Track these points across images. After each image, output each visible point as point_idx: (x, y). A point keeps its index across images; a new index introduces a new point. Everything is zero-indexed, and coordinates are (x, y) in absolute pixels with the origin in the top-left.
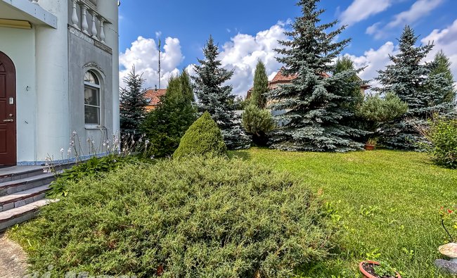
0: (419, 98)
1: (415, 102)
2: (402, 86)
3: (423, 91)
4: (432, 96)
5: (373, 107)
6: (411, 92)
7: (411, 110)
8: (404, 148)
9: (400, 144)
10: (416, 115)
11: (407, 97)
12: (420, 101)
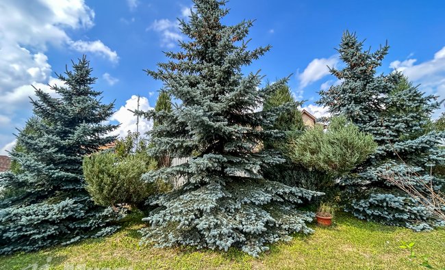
0: (387, 127)
1: (383, 135)
2: (357, 110)
3: (390, 115)
4: (406, 122)
5: (313, 145)
6: (371, 119)
7: (380, 148)
8: (385, 219)
9: (377, 212)
10: (390, 155)
11: (368, 127)
12: (390, 132)
